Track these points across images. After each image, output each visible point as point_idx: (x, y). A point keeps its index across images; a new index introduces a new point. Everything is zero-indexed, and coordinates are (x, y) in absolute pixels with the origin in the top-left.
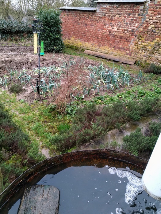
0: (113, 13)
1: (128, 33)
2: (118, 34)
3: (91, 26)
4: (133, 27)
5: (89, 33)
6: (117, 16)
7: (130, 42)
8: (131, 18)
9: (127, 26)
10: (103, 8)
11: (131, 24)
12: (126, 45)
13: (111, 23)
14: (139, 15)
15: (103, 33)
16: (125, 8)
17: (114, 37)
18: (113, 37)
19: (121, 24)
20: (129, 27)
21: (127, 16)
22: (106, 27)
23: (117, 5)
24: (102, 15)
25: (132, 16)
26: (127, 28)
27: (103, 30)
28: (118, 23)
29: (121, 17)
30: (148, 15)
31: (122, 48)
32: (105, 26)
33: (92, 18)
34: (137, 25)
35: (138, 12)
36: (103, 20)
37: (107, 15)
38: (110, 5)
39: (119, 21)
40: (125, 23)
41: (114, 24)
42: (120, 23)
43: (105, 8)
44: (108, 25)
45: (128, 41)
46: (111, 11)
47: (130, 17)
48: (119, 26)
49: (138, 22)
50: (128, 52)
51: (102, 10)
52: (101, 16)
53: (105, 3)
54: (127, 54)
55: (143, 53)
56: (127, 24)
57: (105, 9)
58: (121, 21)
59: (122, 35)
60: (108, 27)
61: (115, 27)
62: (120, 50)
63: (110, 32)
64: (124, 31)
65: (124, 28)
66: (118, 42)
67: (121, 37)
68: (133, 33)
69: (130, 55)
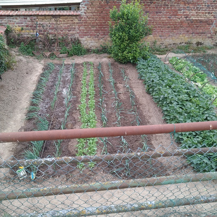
1: (210, 15)
2: (197, 18)
3: (157, 13)
4: (215, 9)
5: (154, 22)
7: (212, 24)
9: (208, 9)
11: (212, 6)
12: (207, 29)
13: (188, 7)
15: (177, 20)
17: (193, 22)
18: (191, 22)
19: (201, 7)
20: (211, 9)
22: (181, 13)
26: (209, 10)
27: (177, 16)
28: (198, 6)
31: (202, 33)
32: (179, 12)
33: (159, 3)
36: (176, 4)
39: (198, 4)
40: (206, 6)
41: (192, 8)
42: (200, 5)
44: (184, 10)
45: (209, 24)
48: (198, 9)
50: (209, 35)
54: (209, 37)
56: (208, 6)
58: (201, 4)
59: (203, 18)
60: (184, 12)
61: (194, 11)
62: (200, 35)
63: (186, 18)
64: (204, 14)
65: (205, 10)
66: (198, 27)
67: (201, 21)
68: (215, 15)
69: (212, 37)
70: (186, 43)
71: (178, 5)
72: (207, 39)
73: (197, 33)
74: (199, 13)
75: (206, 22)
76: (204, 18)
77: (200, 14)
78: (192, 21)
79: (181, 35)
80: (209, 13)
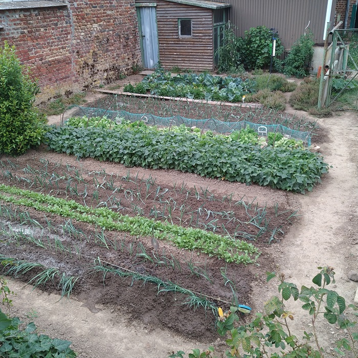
0: (34, 25)
1: (64, 51)
2: (53, 58)
4: (66, 42)
6: (42, 30)
7: (71, 62)
8: (61, 29)
10: (14, 20)
11: (62, 38)
12: (69, 70)
13: (37, 44)
14: (67, 23)
15: (32, 66)
16: (47, 16)
17: (51, 65)
18: (49, 65)
19: (52, 41)
20: (63, 42)
21: (54, 27)
22: (33, 54)
23: (36, 12)
24: (18, 32)
25: (61, 26)
26: (62, 44)
27: (30, 61)
28: (48, 41)
29: (48, 31)
30: (75, 22)
31: (66, 78)
32: (30, 53)
34: (69, 37)
35: (64, 19)
36: (22, 42)
37: (26, 31)
38: (25, 13)
39: (47, 37)
40: (56, 39)
41: (42, 45)
42: (50, 39)
43: (18, 19)
45: (68, 64)
46: (30, 24)
47: (59, 28)
48: (50, 44)
49: (69, 33)
50: (74, 78)
51: (15, 24)
52: (16, 36)
53: (15, 10)
54: (75, 81)
55: (87, 70)
56: (58, 38)
57: (18, 22)
58: (50, 36)
59: (59, 57)
60: (36, 53)
61: (46, 49)
62: (65, 81)
63: (41, 60)
64: (59, 50)
65: (58, 45)
66: (58, 70)
67: (59, 61)
68: (69, 50)
69: (77, 81)
70: (54, 97)
71: (25, 44)
72: (74, 84)
73: (61, 79)
74: (53, 50)
75: (64, 61)
76: (60, 55)
77: (55, 51)
78: (50, 63)
79: (45, 88)
80: (63, 48)
